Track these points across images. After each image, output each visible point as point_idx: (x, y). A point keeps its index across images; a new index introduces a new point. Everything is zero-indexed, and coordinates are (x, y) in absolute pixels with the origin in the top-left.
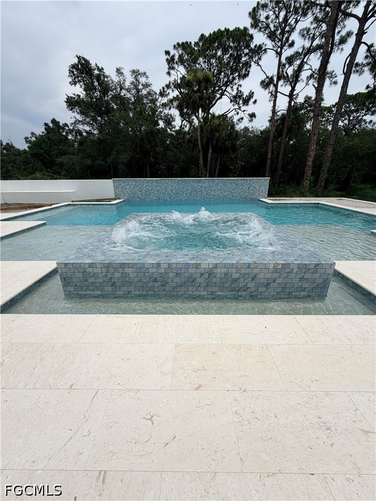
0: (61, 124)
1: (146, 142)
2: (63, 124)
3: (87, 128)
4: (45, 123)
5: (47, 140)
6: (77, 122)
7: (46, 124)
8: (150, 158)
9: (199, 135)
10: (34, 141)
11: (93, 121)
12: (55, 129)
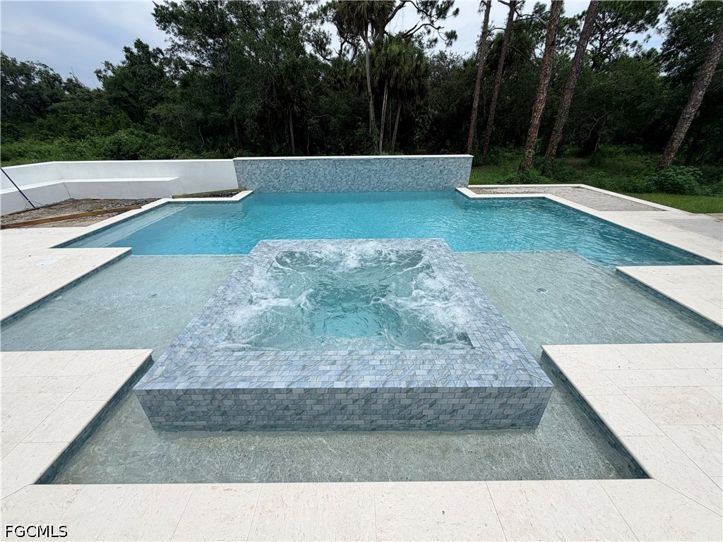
0: (151, 49)
1: (286, 81)
2: (154, 50)
3: (193, 58)
4: (125, 48)
5: (131, 75)
6: (175, 47)
7: (127, 50)
8: (293, 107)
9: (368, 71)
10: (111, 77)
11: (201, 47)
12: (141, 56)
